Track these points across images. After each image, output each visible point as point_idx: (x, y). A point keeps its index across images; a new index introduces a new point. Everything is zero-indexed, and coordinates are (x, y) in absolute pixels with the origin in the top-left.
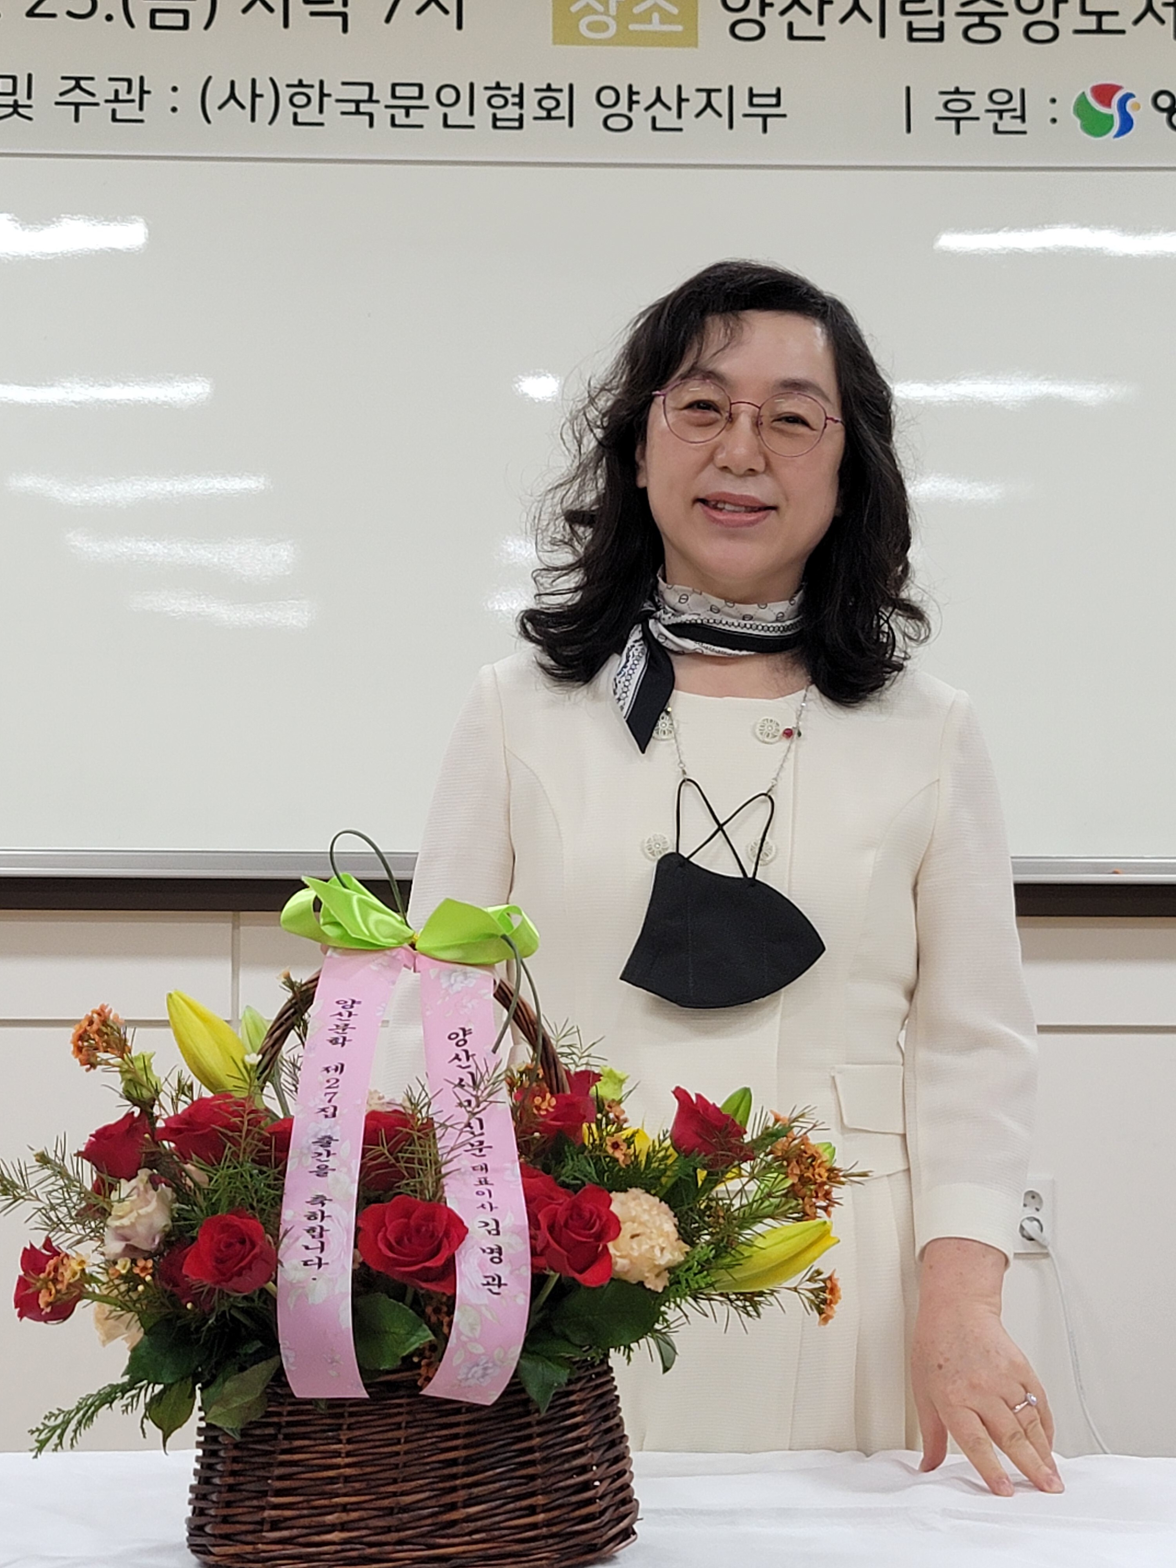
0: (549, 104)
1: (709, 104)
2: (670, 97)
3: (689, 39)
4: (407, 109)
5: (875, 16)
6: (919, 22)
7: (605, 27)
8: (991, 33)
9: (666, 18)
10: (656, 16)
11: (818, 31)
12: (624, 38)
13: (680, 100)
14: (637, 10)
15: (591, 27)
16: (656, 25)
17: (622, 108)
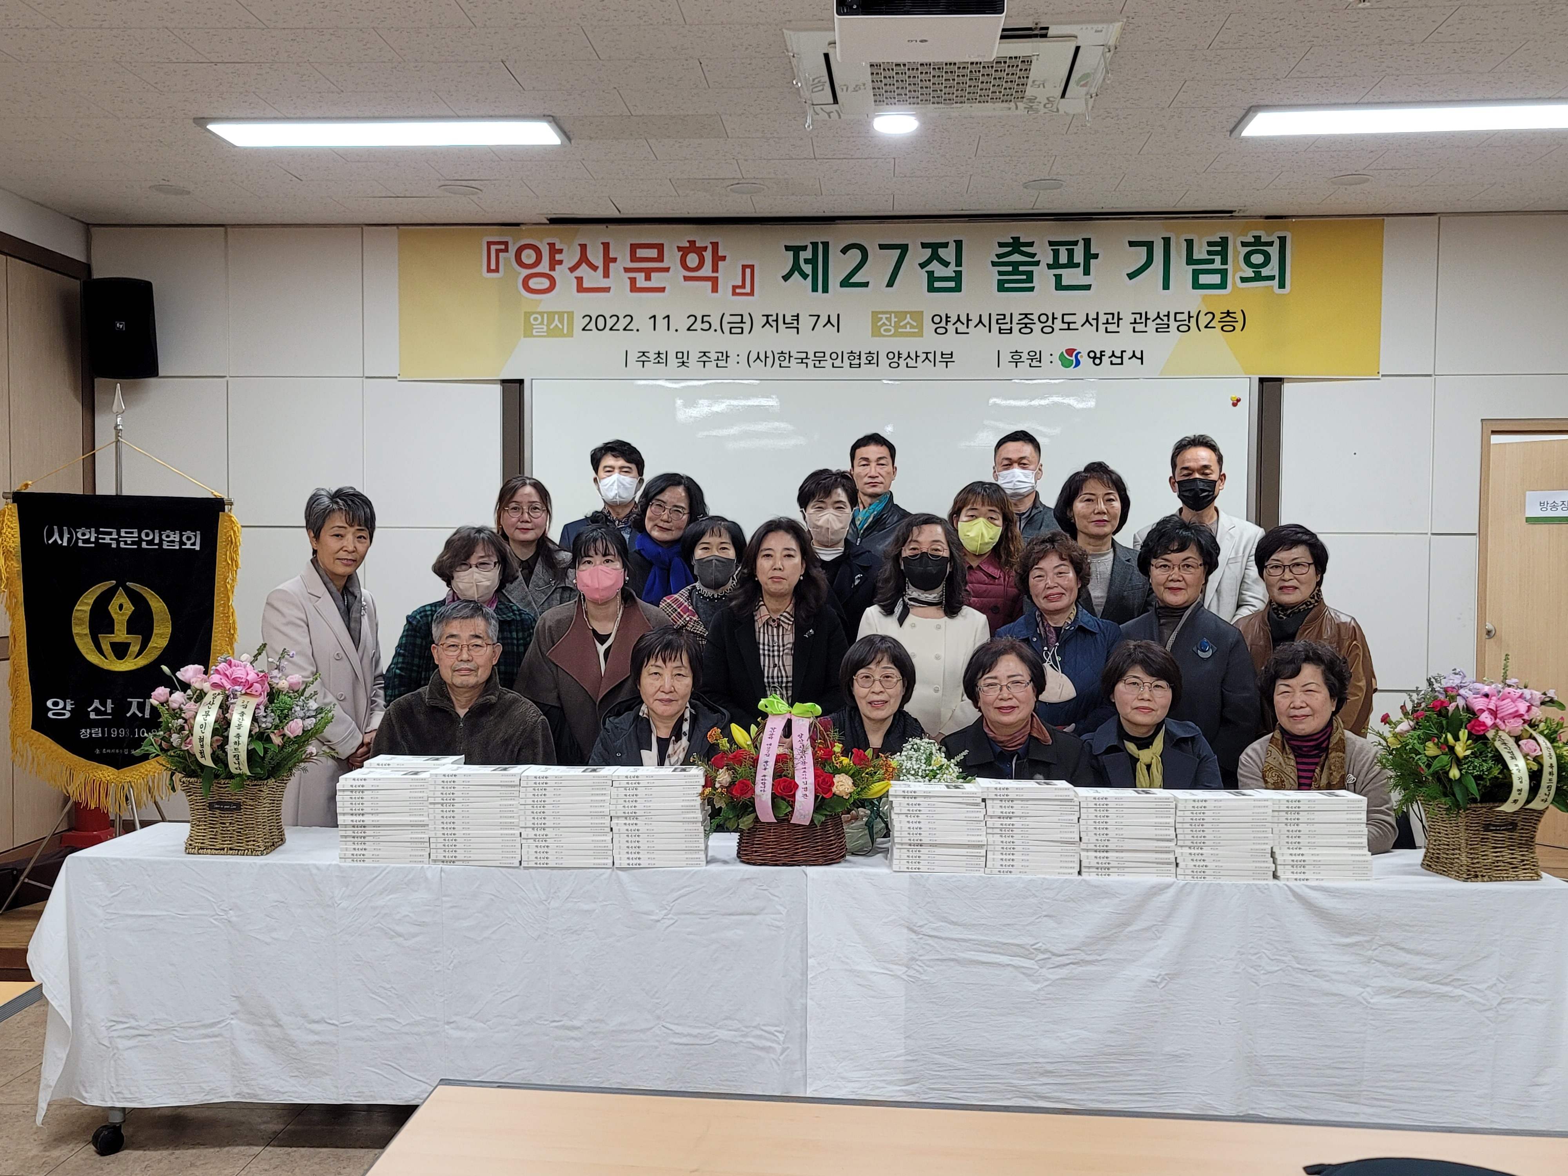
0: (870, 358)
1: (927, 358)
2: (913, 356)
3: (920, 334)
4: (820, 361)
5: (987, 325)
6: (1003, 327)
7: (890, 330)
8: (1029, 330)
9: (912, 327)
10: (908, 326)
11: (966, 331)
12: (896, 334)
13: (917, 356)
14: (902, 324)
15: (885, 330)
16: (908, 330)
17: (896, 359)
